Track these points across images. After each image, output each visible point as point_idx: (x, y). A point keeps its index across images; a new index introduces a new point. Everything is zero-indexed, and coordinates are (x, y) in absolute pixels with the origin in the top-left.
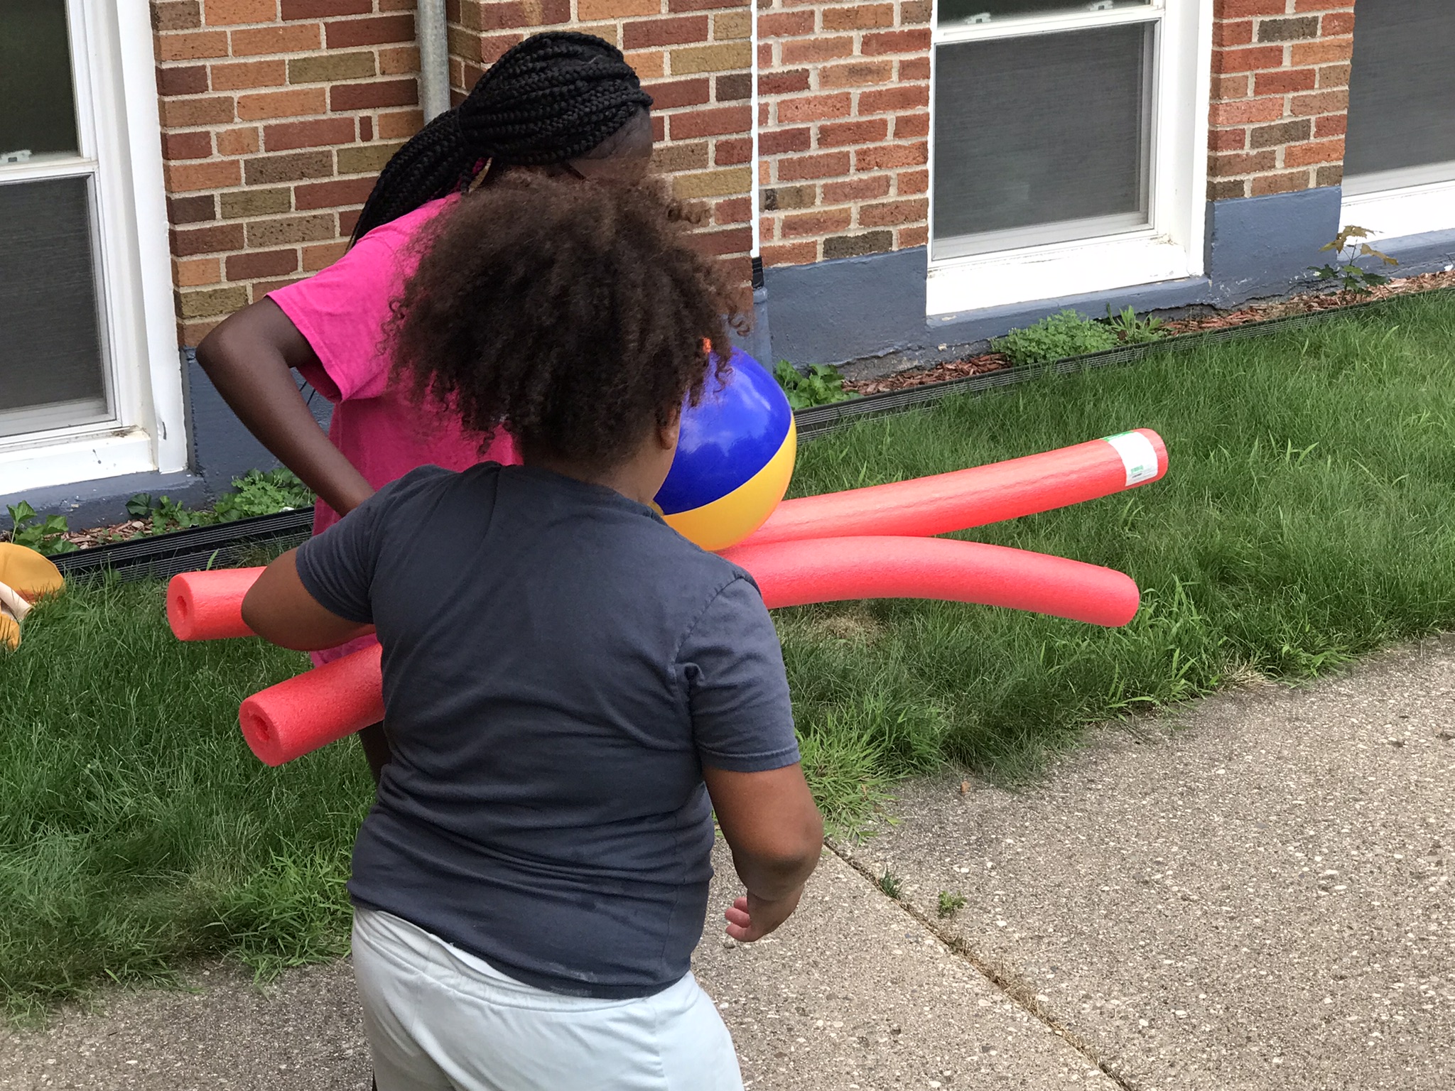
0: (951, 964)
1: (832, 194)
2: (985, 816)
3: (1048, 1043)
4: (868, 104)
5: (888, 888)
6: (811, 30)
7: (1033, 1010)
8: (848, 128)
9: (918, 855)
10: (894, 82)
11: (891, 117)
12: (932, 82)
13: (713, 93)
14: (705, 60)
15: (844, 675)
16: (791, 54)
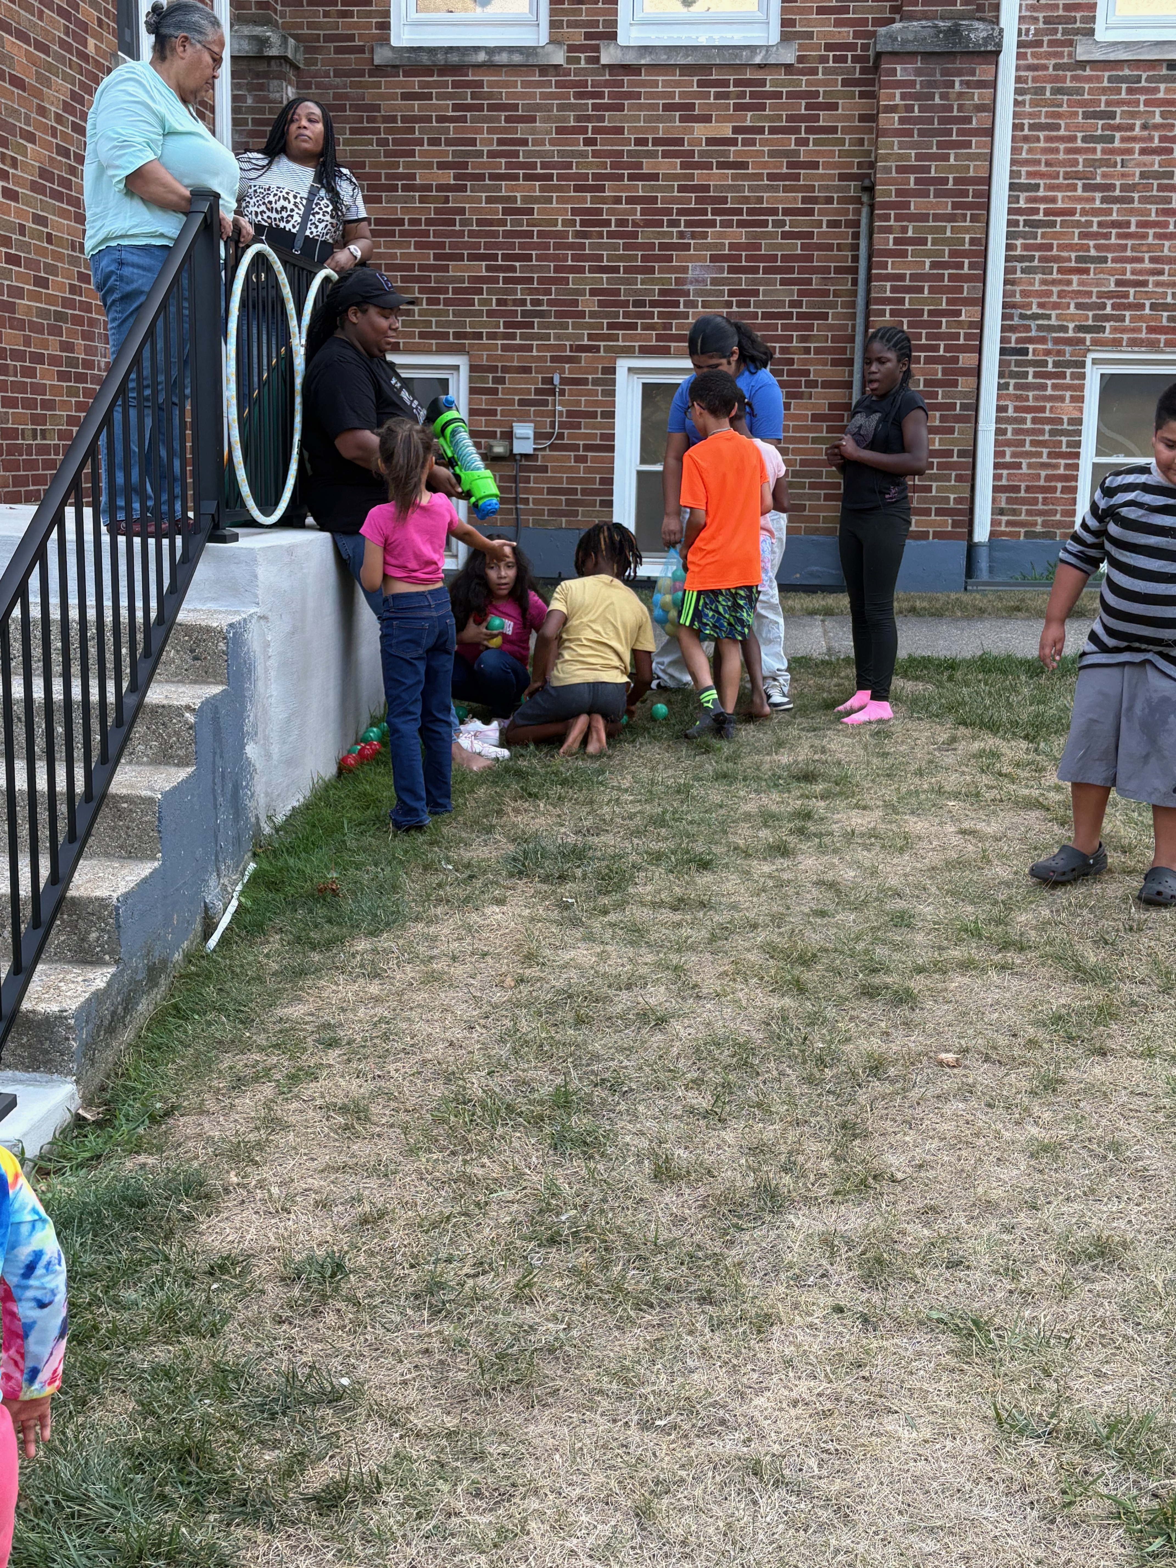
1: (1029, 513)
4: (1048, 478)
10: (1061, 471)
14: (953, 442)
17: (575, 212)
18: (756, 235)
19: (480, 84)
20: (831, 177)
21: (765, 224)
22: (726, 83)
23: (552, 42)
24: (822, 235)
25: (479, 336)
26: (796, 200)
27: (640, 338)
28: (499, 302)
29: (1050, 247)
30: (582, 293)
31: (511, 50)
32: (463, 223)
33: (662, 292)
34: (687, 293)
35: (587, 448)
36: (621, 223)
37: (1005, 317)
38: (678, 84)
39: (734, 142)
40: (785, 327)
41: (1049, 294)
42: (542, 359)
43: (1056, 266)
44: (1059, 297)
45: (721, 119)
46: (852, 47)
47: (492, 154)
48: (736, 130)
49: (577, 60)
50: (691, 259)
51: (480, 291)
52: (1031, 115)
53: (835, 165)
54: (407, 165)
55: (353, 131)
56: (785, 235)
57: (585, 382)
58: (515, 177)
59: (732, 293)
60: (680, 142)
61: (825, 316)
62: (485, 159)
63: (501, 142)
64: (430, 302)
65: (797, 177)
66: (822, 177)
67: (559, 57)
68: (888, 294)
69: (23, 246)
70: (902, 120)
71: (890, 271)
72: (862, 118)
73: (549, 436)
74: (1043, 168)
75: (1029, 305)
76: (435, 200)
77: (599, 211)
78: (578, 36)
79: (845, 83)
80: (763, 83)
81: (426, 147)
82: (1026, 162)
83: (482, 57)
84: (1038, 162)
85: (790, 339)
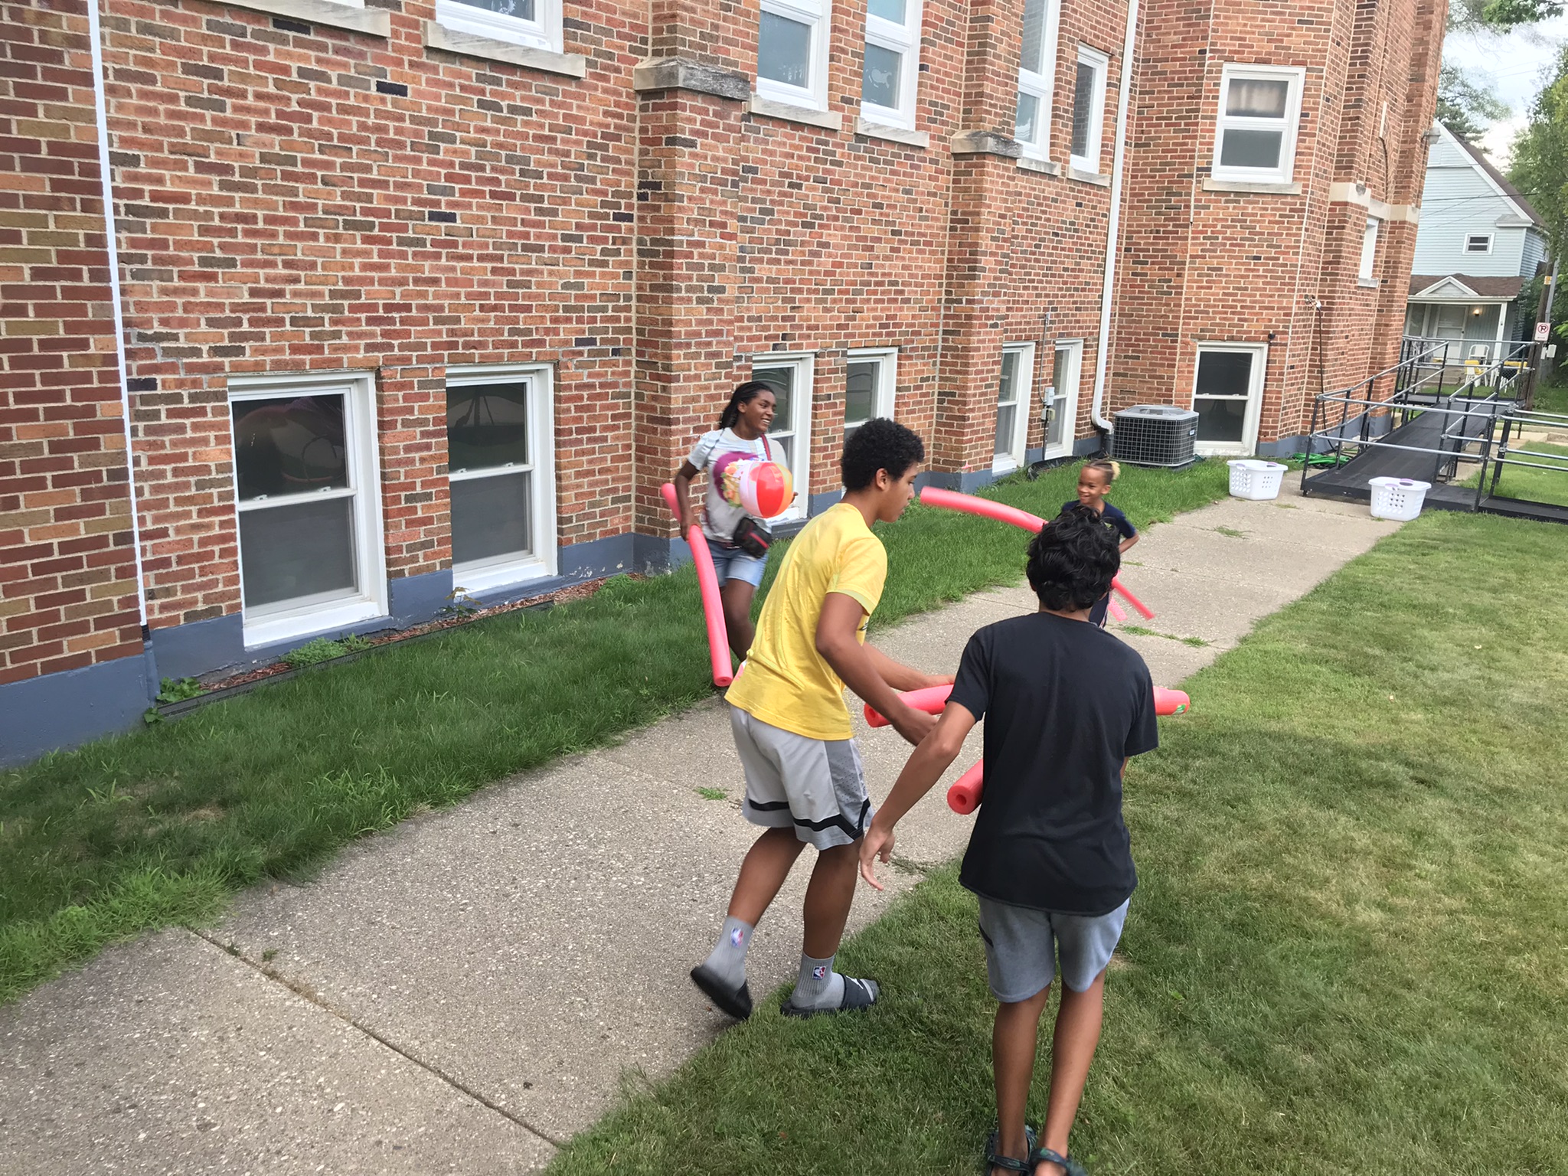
0: (269, 986)
1: (186, 589)
2: (287, 902)
3: (324, 1018)
4: (203, 542)
5: (232, 951)
6: (168, 507)
7: (316, 1001)
8: (193, 555)
9: (249, 930)
10: (217, 531)
11: (216, 548)
12: (238, 530)
13: (111, 541)
14: (106, 525)
15: (204, 840)
16: (157, 519)
29: (163, 244)
41: (173, 307)
43: (175, 270)
44: (185, 310)
74: (140, 134)
75: (148, 323)
84: (132, 125)
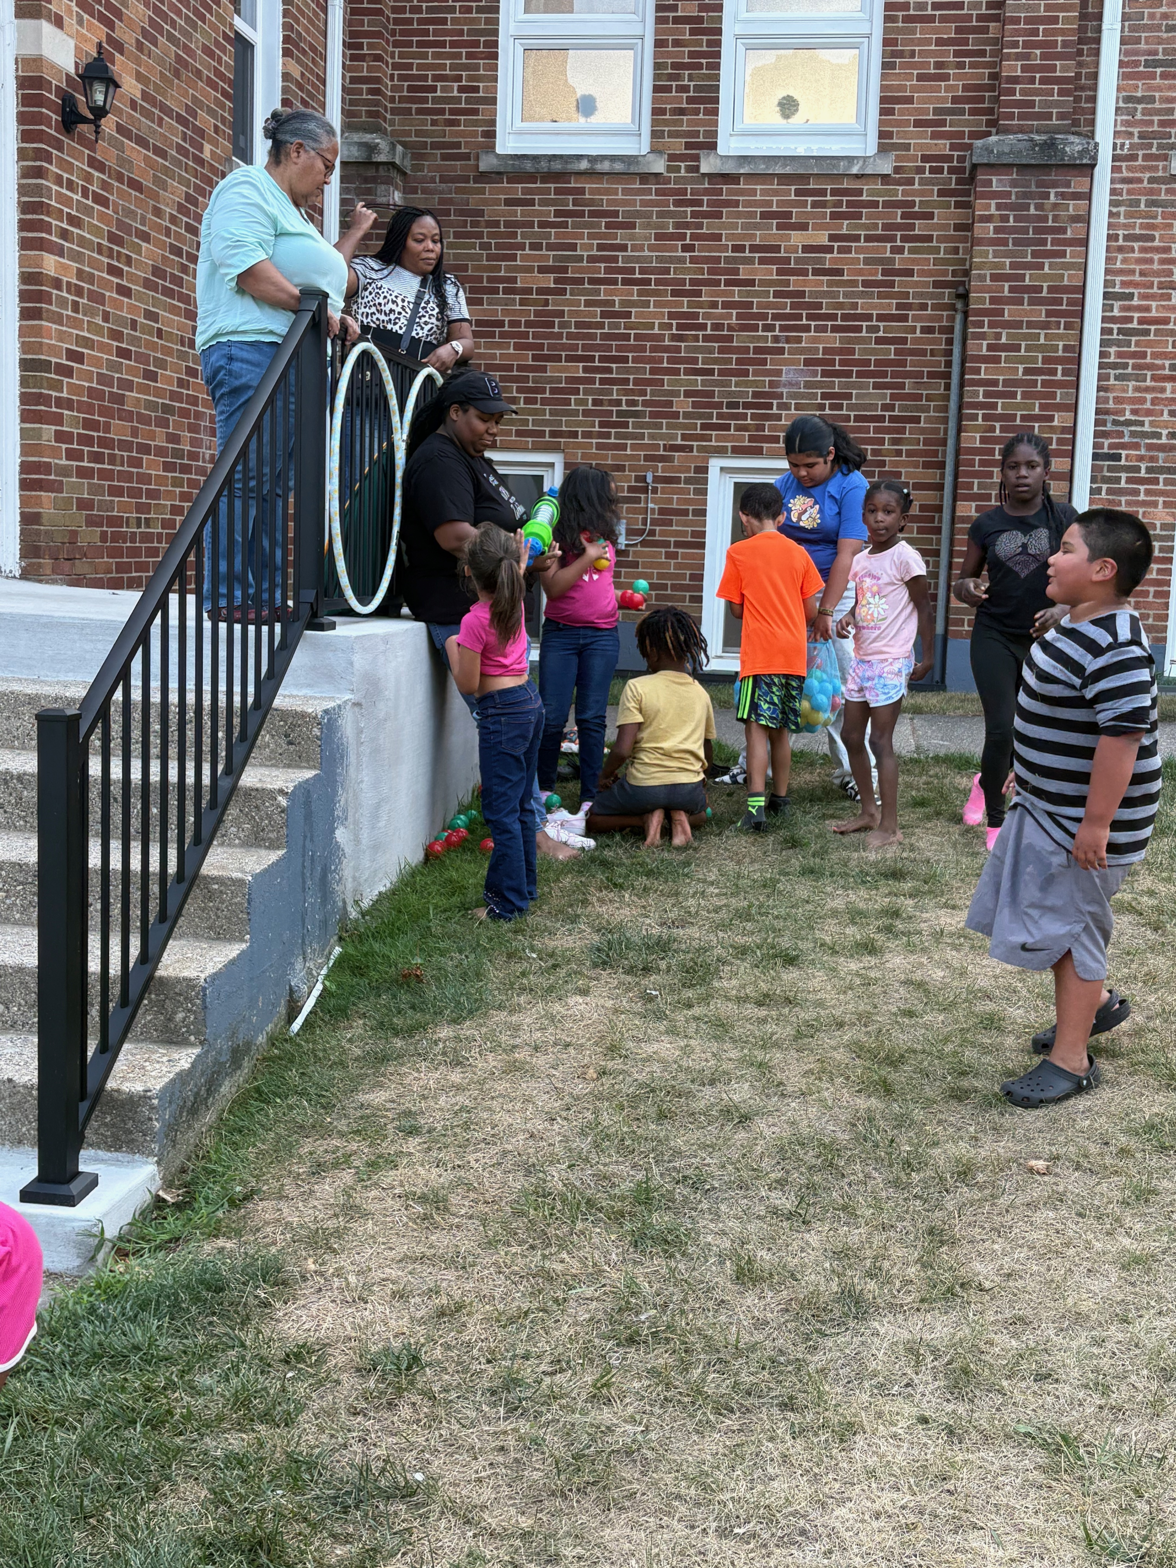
17: (671, 315)
18: (850, 340)
19: (582, 191)
20: (926, 284)
21: (859, 329)
22: (823, 193)
23: (652, 151)
24: (915, 341)
25: (574, 435)
26: (891, 306)
27: (733, 438)
28: (595, 402)
29: (1144, 355)
30: (676, 394)
31: (613, 158)
32: (563, 325)
33: (756, 395)
34: (780, 396)
35: (678, 544)
36: (717, 327)
37: (1097, 423)
38: (776, 193)
39: (830, 249)
40: (877, 430)
41: (1143, 401)
42: (636, 458)
43: (1149, 373)
44: (1152, 404)
45: (818, 227)
46: (948, 158)
47: (592, 259)
48: (832, 238)
49: (678, 169)
50: (786, 362)
51: (576, 392)
52: (1126, 226)
53: (930, 273)
54: (508, 269)
55: (457, 235)
56: (879, 341)
57: (677, 480)
58: (614, 282)
59: (825, 396)
60: (777, 249)
61: (917, 420)
62: (585, 264)
63: (600, 247)
64: (527, 401)
65: (892, 284)
66: (917, 284)
67: (659, 166)
68: (981, 399)
69: (134, 340)
70: (997, 230)
71: (983, 376)
72: (957, 227)
73: (641, 532)
74: (1137, 278)
75: (1122, 412)
76: (535, 302)
77: (696, 316)
78: (678, 145)
79: (941, 193)
80: (860, 192)
81: (527, 251)
82: (1121, 272)
83: (584, 165)
84: (1133, 272)
85: (881, 441)
